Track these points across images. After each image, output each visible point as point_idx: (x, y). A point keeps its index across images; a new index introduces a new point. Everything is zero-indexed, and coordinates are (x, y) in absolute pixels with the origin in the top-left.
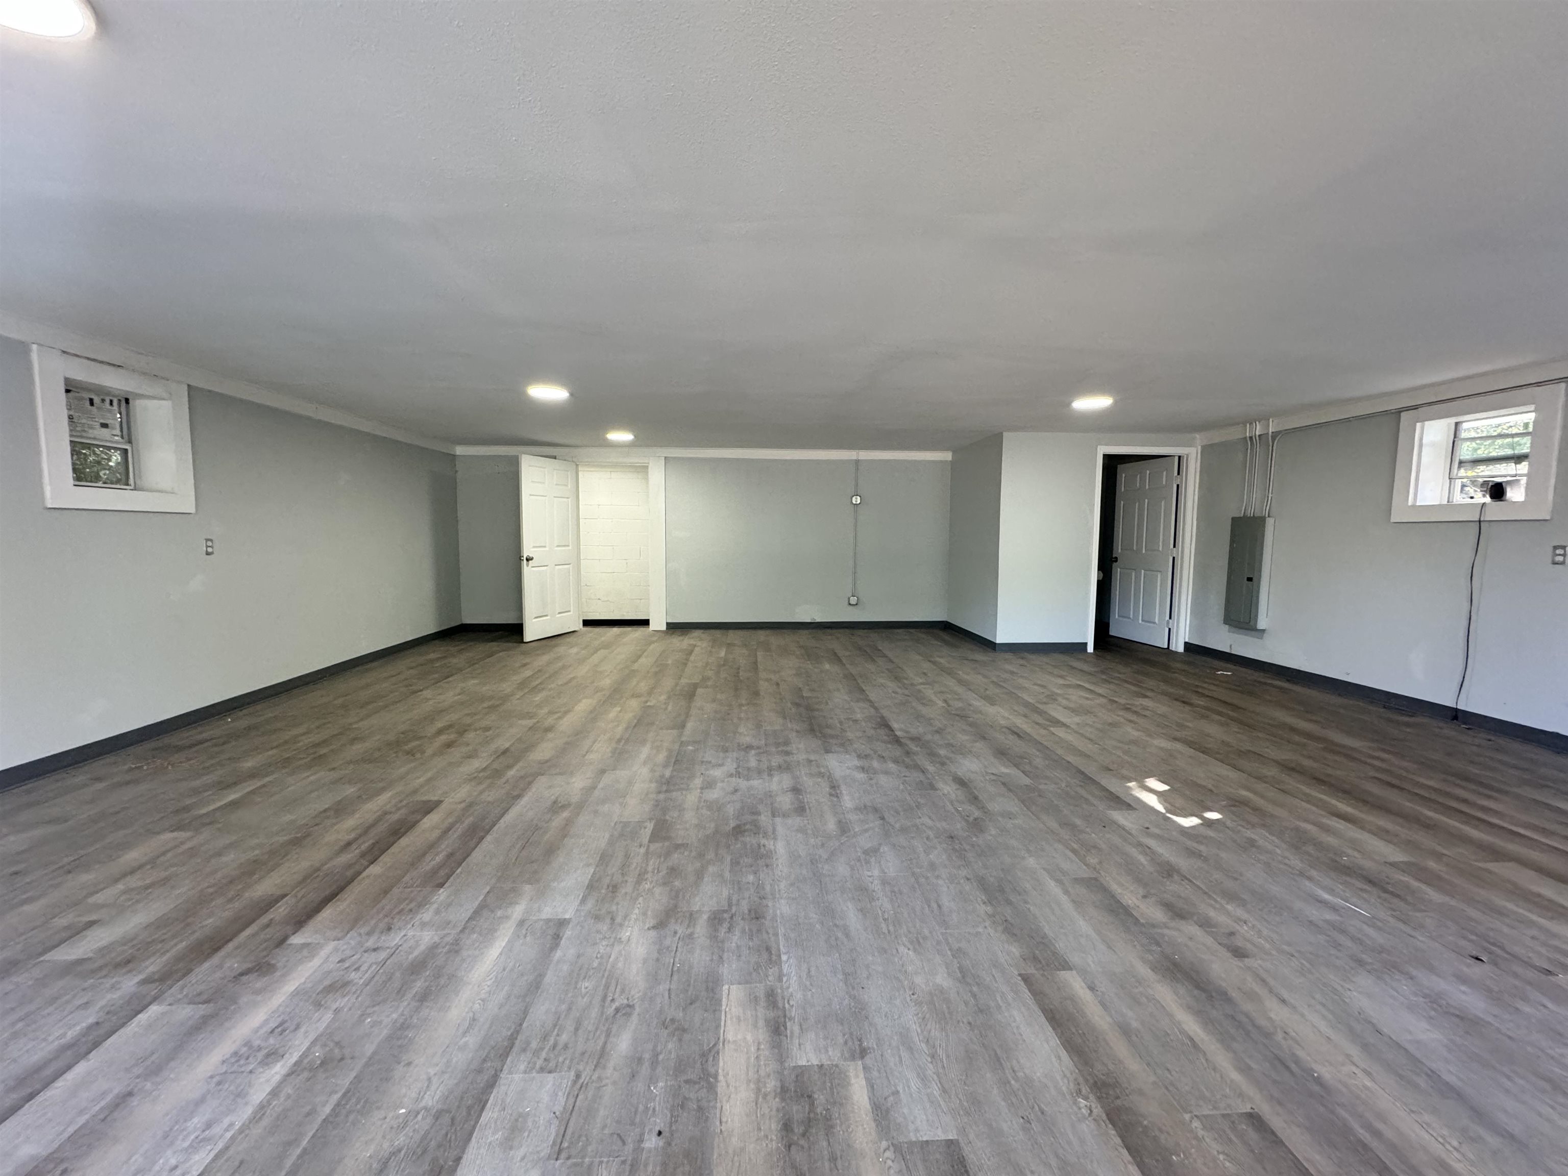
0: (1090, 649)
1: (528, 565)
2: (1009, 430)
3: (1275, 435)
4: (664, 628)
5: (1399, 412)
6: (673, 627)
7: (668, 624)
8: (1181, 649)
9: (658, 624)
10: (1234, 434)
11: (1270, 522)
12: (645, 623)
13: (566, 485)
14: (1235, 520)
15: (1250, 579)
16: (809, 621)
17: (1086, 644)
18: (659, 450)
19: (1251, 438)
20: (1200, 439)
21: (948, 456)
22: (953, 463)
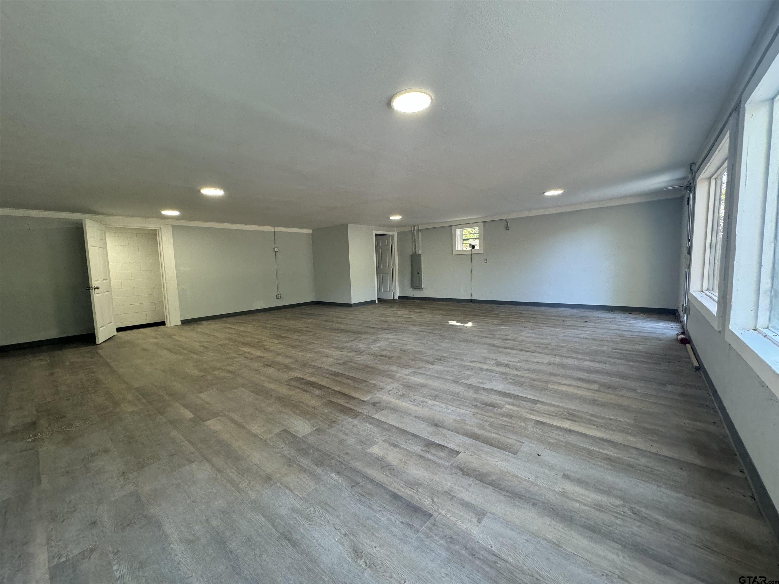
0: (377, 302)
2: (350, 223)
3: (421, 230)
4: (179, 323)
5: (452, 226)
6: (185, 322)
7: (181, 321)
8: (397, 299)
9: (174, 322)
10: (408, 229)
11: (422, 255)
13: (103, 240)
14: (411, 256)
15: (418, 273)
16: (259, 308)
17: (375, 300)
19: (413, 230)
20: (397, 230)
21: (310, 231)
22: (312, 234)
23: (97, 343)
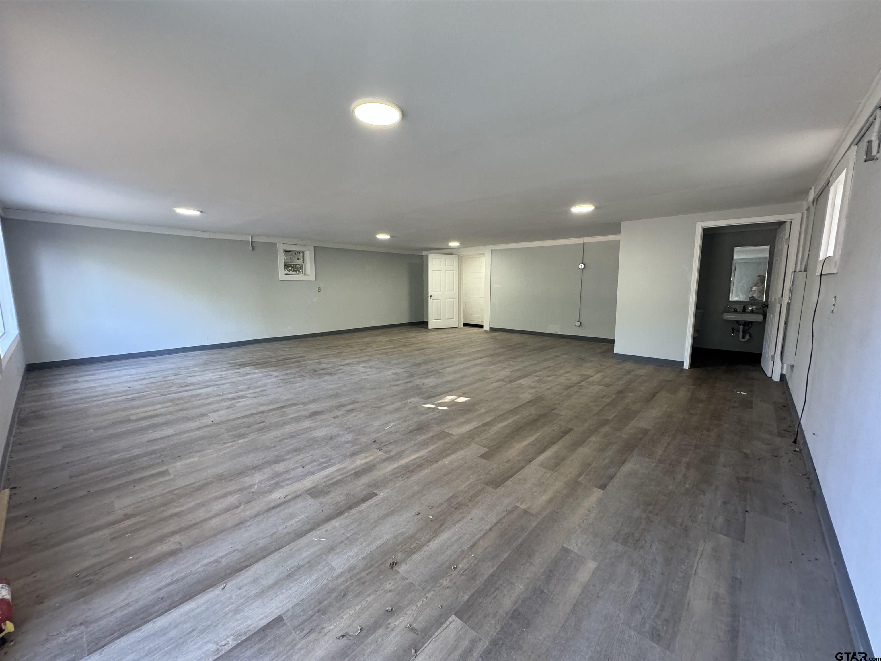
0: (686, 366)
1: (431, 298)
4: (488, 330)
6: (493, 330)
7: (490, 328)
8: (777, 378)
9: (486, 328)
12: (481, 326)
13: (454, 265)
16: (554, 333)
17: (682, 363)
18: (487, 247)
23: (429, 328)
